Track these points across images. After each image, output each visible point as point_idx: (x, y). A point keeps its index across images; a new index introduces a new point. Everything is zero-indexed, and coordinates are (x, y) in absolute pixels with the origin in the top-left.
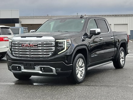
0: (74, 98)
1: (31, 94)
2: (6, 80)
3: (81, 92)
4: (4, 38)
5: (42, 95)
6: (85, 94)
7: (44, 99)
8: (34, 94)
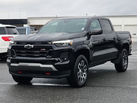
0: (76, 99)
1: (32, 94)
2: (8, 80)
3: (84, 93)
4: (9, 38)
5: (42, 96)
6: (88, 95)
7: (44, 99)
8: (34, 94)
